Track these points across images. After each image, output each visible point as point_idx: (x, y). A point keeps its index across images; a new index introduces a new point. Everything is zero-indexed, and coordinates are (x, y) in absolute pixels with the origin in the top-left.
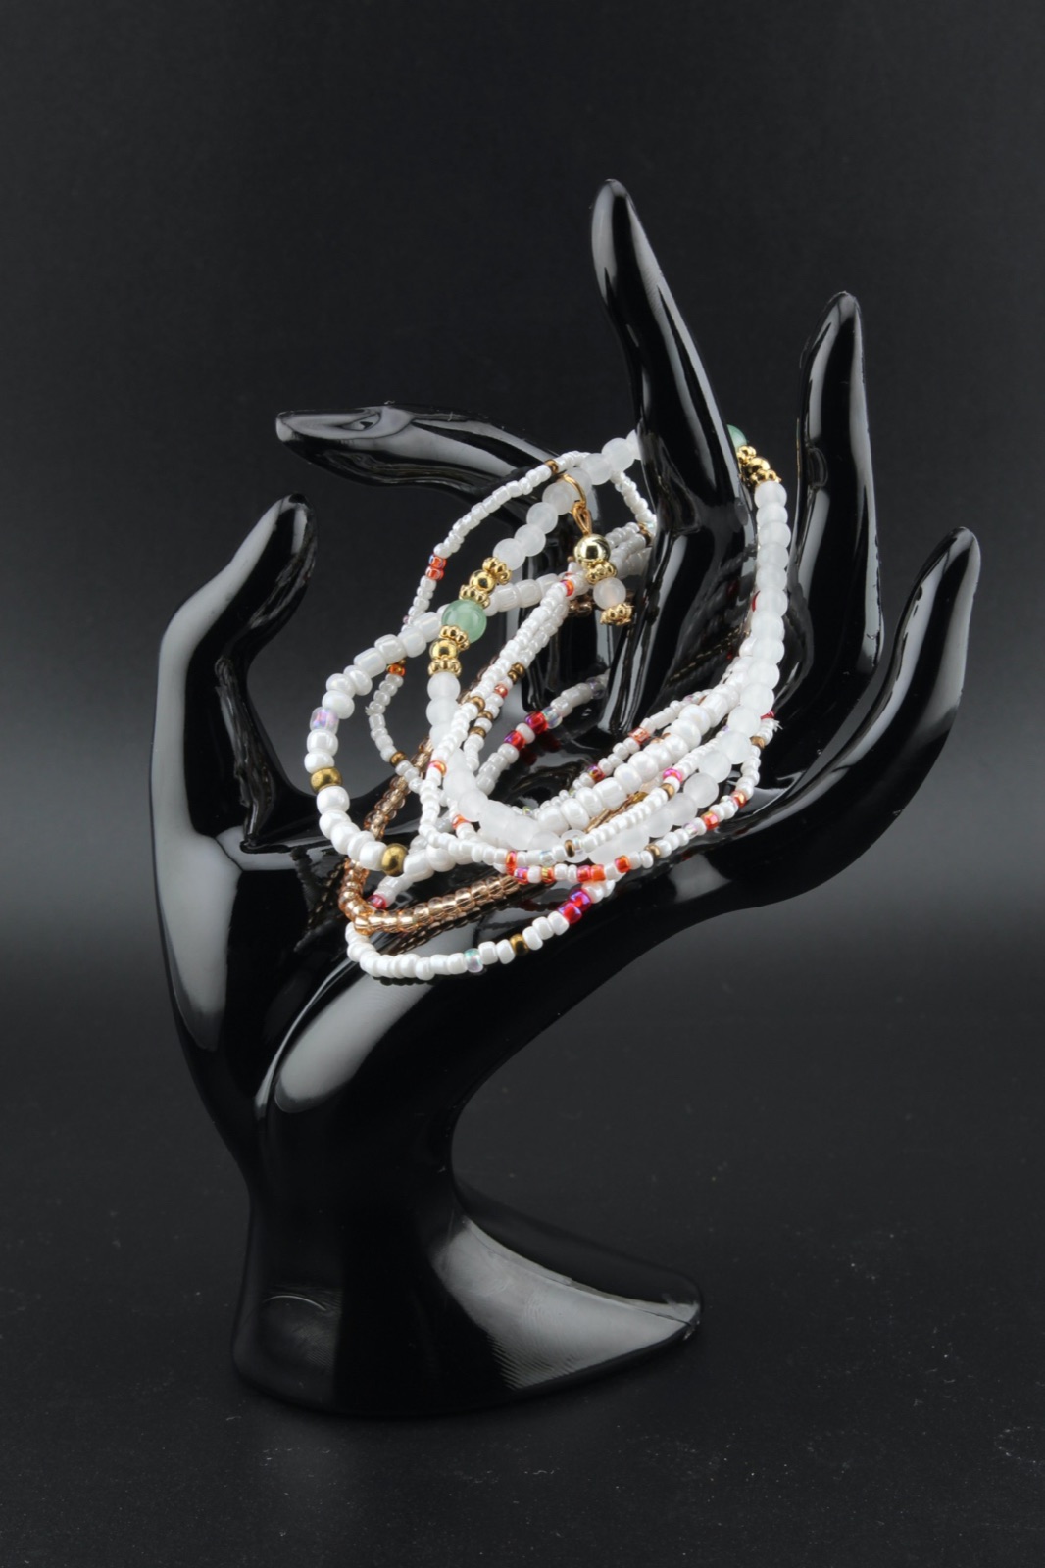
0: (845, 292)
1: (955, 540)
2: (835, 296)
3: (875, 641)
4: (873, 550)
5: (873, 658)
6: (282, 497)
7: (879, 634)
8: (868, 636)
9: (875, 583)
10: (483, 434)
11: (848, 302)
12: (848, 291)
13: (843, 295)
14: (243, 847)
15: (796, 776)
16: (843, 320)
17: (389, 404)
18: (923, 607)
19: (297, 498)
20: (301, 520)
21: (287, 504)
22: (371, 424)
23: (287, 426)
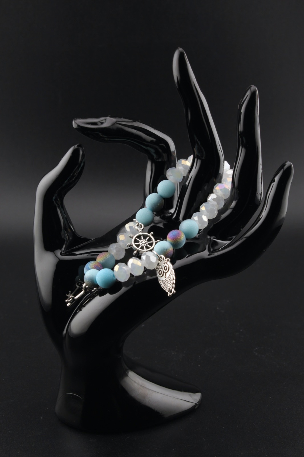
0: (253, 85)
2: (250, 86)
3: (260, 195)
4: (260, 167)
5: (259, 200)
6: (75, 145)
7: (261, 193)
8: (258, 194)
9: (261, 177)
11: (253, 88)
13: (252, 86)
14: (61, 254)
15: (234, 237)
17: (109, 117)
18: (275, 184)
19: (79, 146)
20: (81, 153)
21: (76, 146)
22: (103, 123)
23: (75, 123)
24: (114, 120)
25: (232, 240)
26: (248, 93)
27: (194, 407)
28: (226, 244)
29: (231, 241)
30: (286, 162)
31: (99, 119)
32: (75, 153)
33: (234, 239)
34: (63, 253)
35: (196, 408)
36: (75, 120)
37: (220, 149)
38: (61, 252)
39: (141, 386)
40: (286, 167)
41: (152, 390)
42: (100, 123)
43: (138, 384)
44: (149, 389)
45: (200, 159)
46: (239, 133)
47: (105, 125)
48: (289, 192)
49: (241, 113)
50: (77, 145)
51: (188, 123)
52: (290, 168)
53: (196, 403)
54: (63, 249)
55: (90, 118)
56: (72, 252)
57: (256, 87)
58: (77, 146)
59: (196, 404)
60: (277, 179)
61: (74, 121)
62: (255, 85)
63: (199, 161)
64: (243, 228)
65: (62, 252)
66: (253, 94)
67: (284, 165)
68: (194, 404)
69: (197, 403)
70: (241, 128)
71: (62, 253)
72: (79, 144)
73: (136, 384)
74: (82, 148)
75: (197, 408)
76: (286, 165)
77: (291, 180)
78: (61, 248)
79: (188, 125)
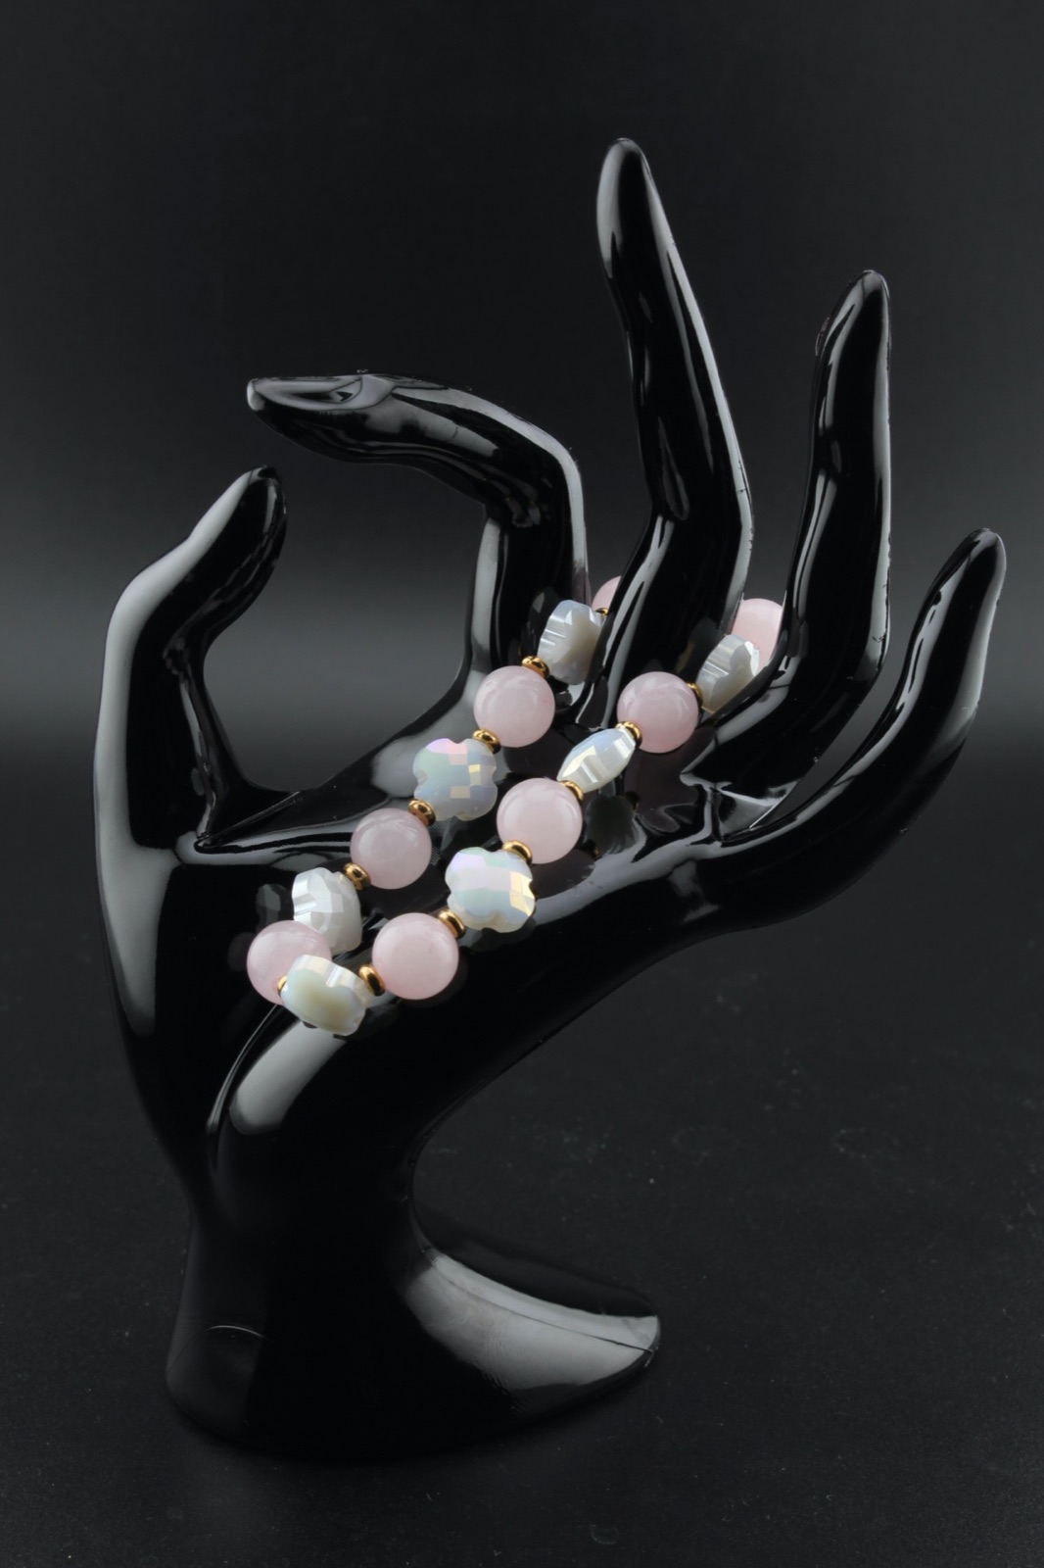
0: (871, 270)
2: (859, 274)
3: (881, 644)
4: (886, 548)
5: (878, 661)
6: (252, 469)
7: (885, 636)
8: (874, 639)
9: (885, 583)
10: (467, 408)
11: (872, 278)
12: (876, 269)
13: (866, 274)
14: (198, 849)
15: (791, 787)
16: (866, 296)
18: (939, 611)
19: (267, 471)
20: (273, 495)
22: (351, 395)
23: (255, 391)
24: (385, 384)
25: (785, 796)
26: (853, 300)
27: (640, 1361)
28: (768, 808)
29: (781, 799)
30: (979, 532)
31: (338, 379)
32: (252, 498)
33: (788, 792)
34: (205, 845)
35: (646, 1365)
36: (254, 382)
37: (743, 488)
38: (196, 840)
39: (470, 1294)
40: (976, 551)
41: (506, 1309)
42: (341, 394)
43: (462, 1289)
44: (495, 1306)
46: (821, 434)
47: (355, 404)
48: (991, 635)
50: (258, 471)
51: (642, 396)
52: (991, 552)
53: (646, 1347)
54: (202, 828)
55: (307, 378)
56: (231, 841)
57: (882, 278)
58: (260, 474)
59: (647, 1352)
60: (947, 590)
61: (254, 387)
62: (878, 271)
63: (669, 527)
64: (819, 754)
65: (199, 842)
66: (872, 301)
67: (969, 544)
68: (641, 1353)
69: (651, 1347)
70: (826, 415)
71: (201, 844)
72: (266, 466)
73: (454, 1290)
74: (278, 479)
75: (650, 1365)
76: (978, 542)
77: (997, 593)
78: (194, 827)
79: (642, 403)
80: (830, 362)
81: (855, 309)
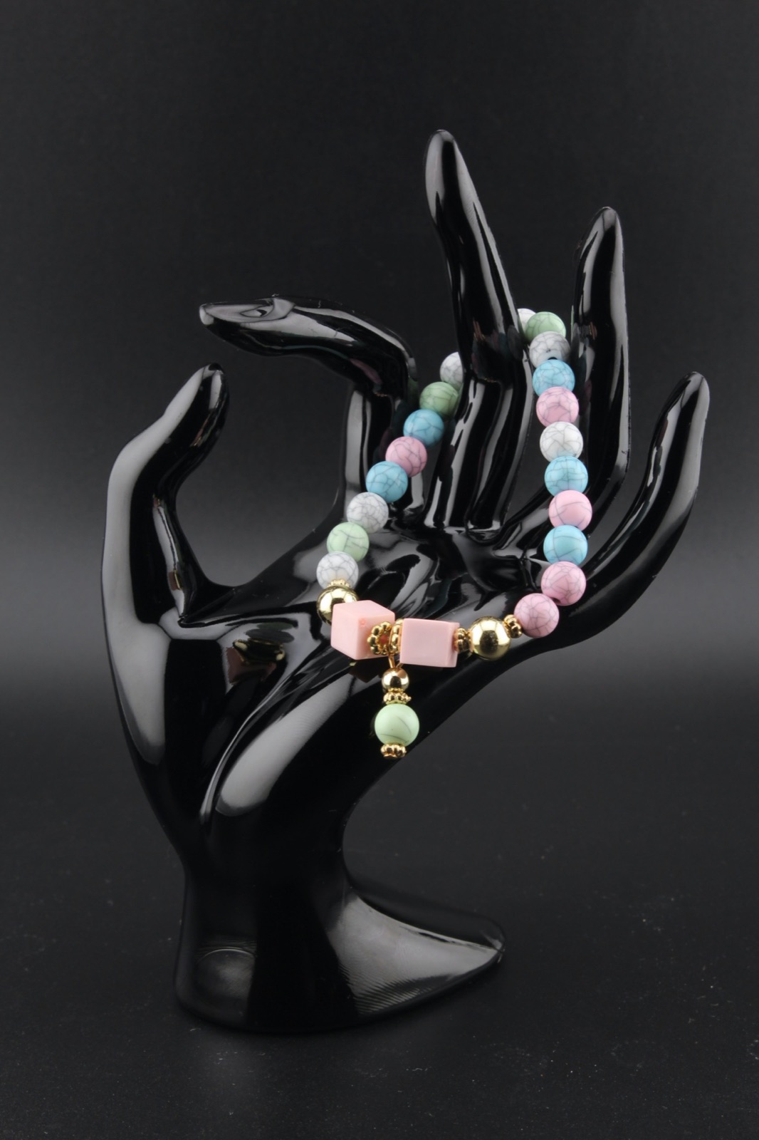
1: (689, 382)
2: (600, 210)
4: (627, 391)
5: (625, 468)
6: (204, 366)
8: (623, 452)
10: (342, 317)
11: (610, 214)
12: (611, 207)
13: (606, 209)
16: (606, 226)
19: (214, 367)
21: (207, 371)
22: (267, 312)
23: (207, 314)
26: (598, 229)
35: (499, 961)
45: (482, 382)
49: (585, 274)
63: (480, 388)
75: (501, 960)
80: (584, 271)
81: (598, 235)
